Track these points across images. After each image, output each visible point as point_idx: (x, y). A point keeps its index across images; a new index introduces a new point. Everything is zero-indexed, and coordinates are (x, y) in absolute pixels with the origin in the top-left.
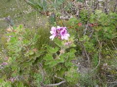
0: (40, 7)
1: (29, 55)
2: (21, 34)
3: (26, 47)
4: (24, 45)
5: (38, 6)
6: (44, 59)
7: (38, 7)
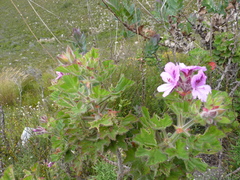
0: (127, 14)
1: (101, 126)
2: (91, 73)
3: (95, 105)
4: (91, 99)
5: (125, 10)
6: (134, 140)
7: (124, 14)
